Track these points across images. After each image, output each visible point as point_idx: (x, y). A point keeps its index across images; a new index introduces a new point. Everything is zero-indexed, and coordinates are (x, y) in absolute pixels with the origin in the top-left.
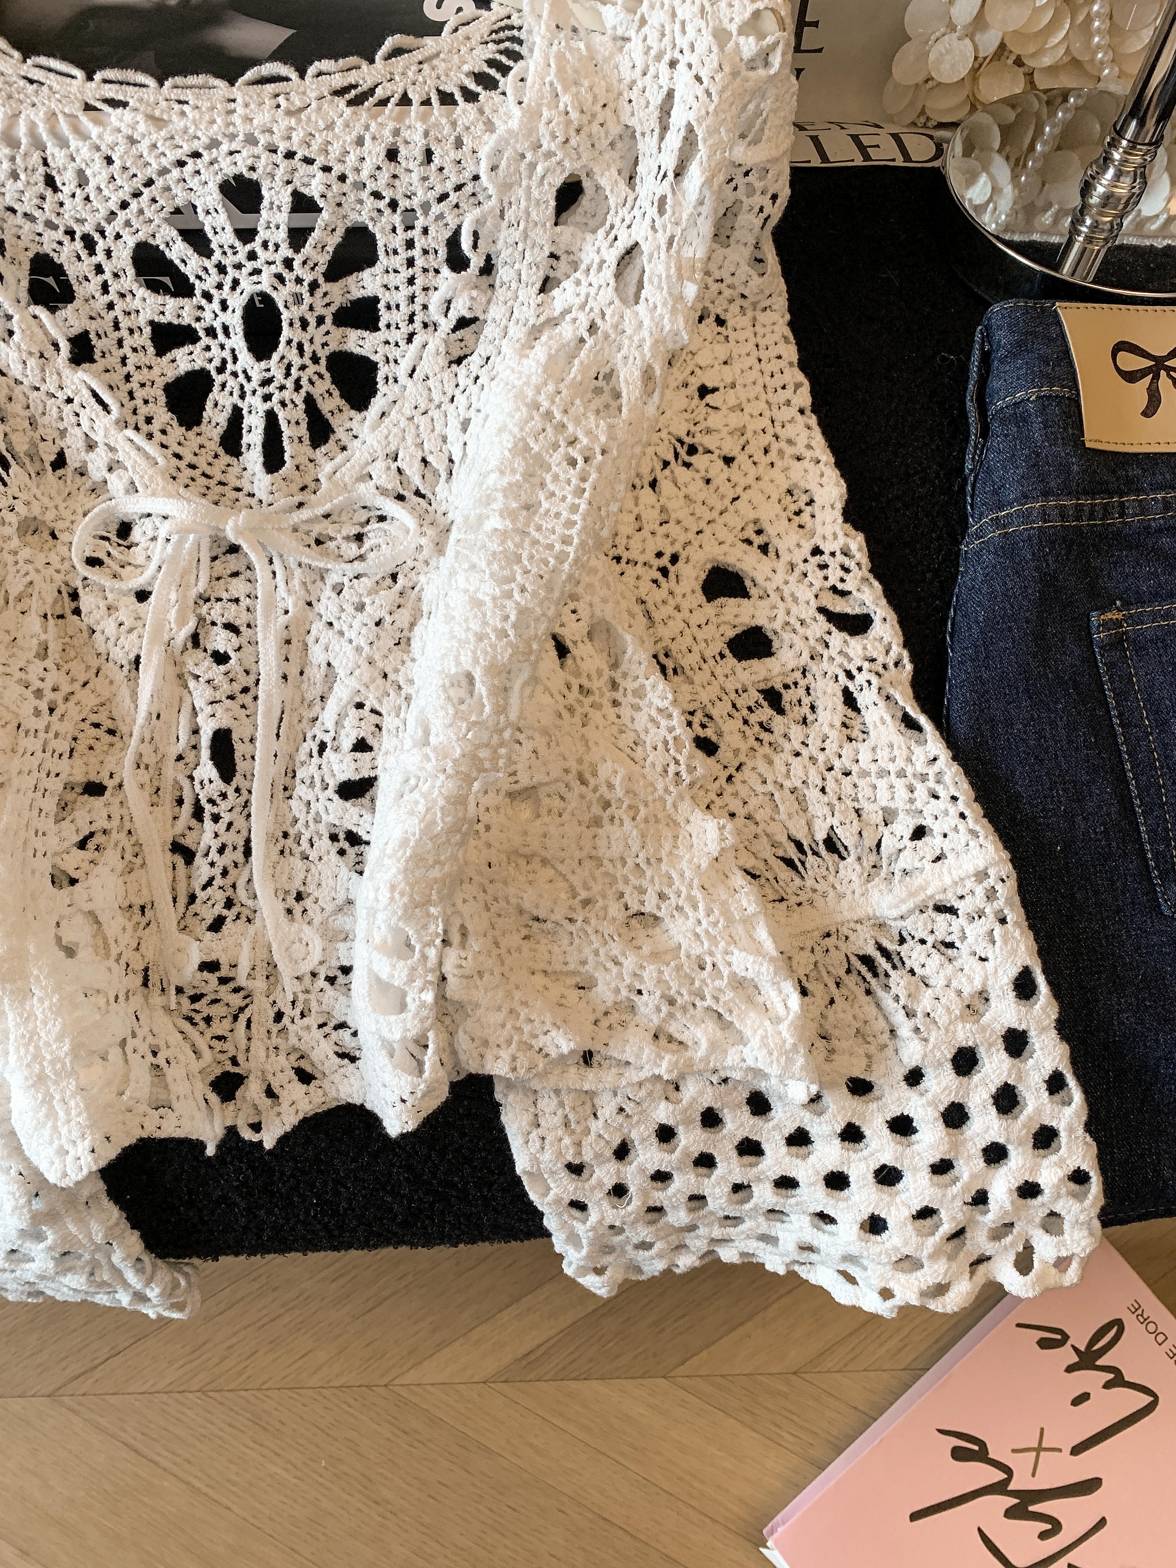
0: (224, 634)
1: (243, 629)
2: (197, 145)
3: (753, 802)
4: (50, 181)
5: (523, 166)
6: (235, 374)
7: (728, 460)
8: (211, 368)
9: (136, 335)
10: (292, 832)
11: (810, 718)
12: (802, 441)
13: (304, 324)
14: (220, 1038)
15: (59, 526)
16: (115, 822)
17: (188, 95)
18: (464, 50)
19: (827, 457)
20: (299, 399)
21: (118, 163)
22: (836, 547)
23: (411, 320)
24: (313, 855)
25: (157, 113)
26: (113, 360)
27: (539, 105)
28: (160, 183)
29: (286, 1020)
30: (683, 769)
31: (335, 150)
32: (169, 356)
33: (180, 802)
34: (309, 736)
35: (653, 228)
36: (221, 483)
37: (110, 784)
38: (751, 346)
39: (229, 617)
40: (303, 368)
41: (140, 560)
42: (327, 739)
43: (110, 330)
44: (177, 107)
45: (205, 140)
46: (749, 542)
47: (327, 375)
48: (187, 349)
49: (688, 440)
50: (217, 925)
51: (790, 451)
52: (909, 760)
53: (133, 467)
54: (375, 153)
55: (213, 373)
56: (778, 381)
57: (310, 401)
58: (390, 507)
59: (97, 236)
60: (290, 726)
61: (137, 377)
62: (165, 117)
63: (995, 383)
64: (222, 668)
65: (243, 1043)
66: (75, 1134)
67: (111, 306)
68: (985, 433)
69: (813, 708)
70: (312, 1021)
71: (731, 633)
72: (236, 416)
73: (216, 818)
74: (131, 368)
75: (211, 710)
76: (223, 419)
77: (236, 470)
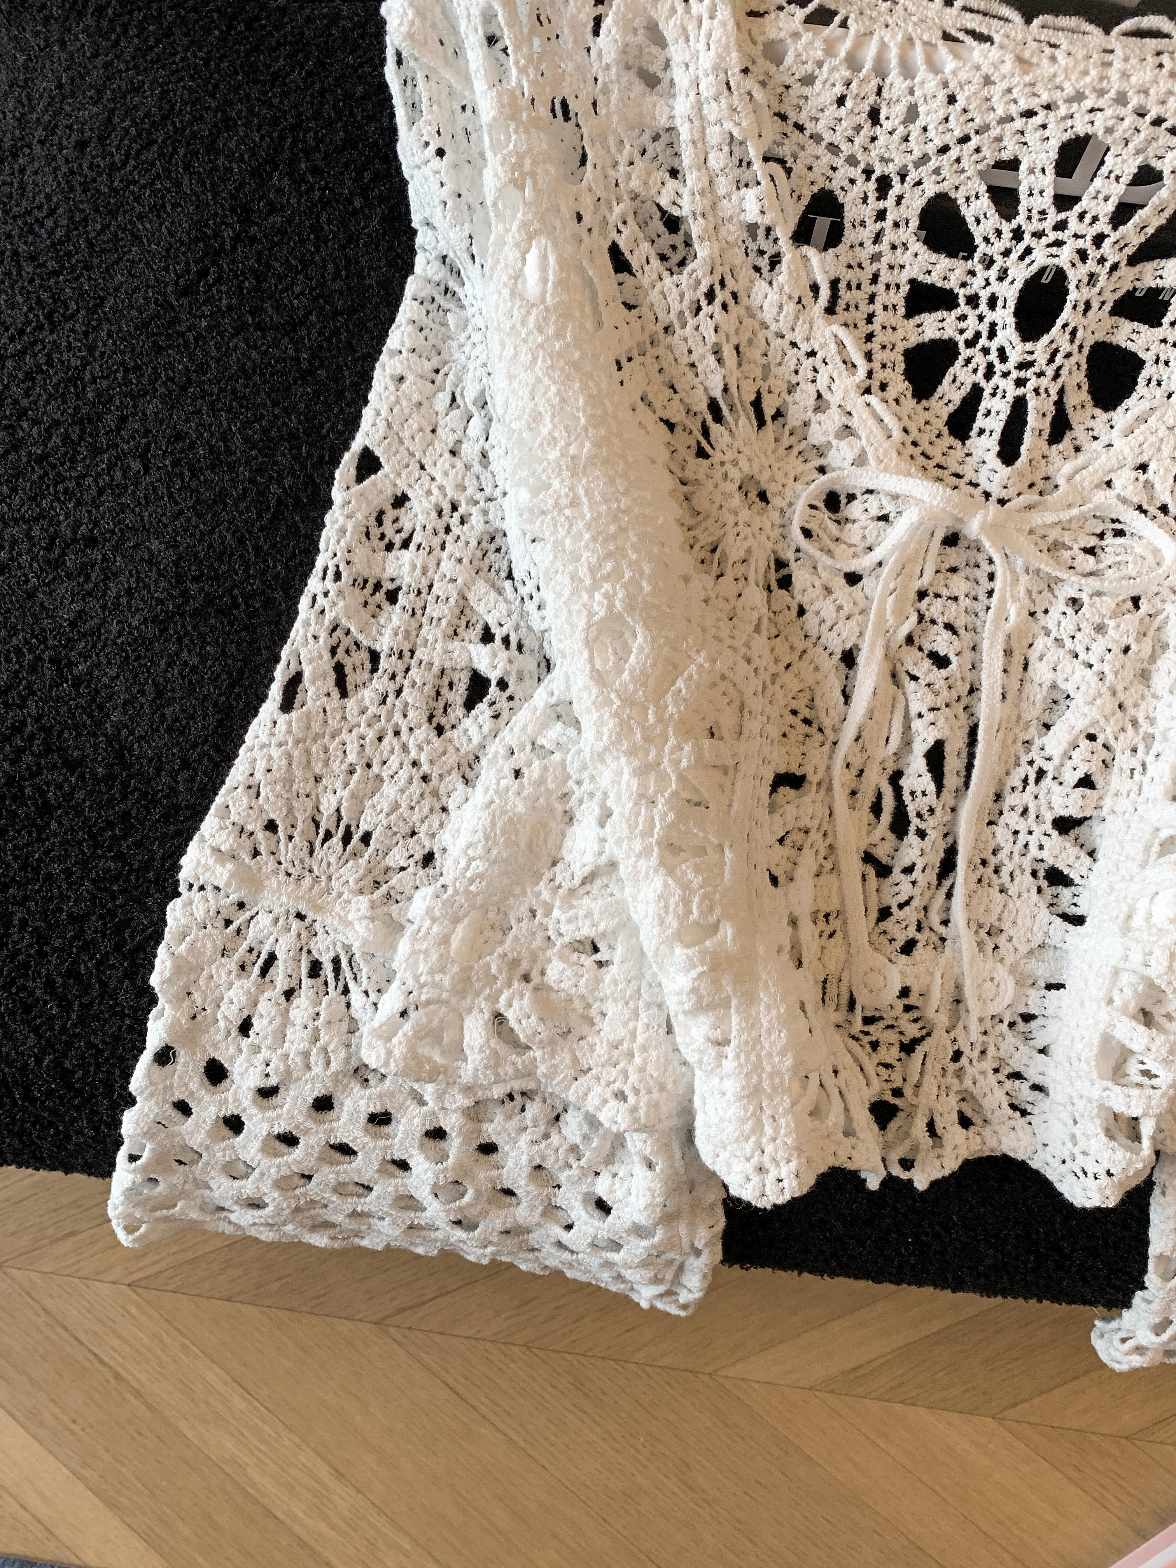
0: (947, 635)
1: (962, 631)
2: (1055, 97)
4: (874, 116)
8: (961, 340)
9: (892, 291)
10: (993, 861)
13: (1087, 308)
14: (887, 1066)
15: (771, 489)
16: (816, 823)
17: (1060, 38)
20: (1053, 389)
21: (960, 104)
24: (1012, 889)
25: (1027, 55)
26: (860, 317)
28: (994, 131)
29: (964, 1060)
32: (917, 319)
33: (877, 809)
34: (1024, 759)
36: (939, 466)
37: (813, 778)
39: (949, 617)
40: (1068, 355)
41: (856, 539)
42: (1048, 767)
43: (865, 284)
44: (1048, 50)
45: (1069, 91)
47: (1084, 366)
48: (939, 315)
50: (908, 947)
53: (868, 437)
55: (961, 346)
58: (1133, 521)
59: (896, 180)
61: (879, 338)
62: (1034, 60)
64: (944, 672)
65: (913, 1078)
66: (780, 1155)
67: (876, 258)
70: (988, 1065)
72: (974, 397)
73: (921, 834)
74: (876, 326)
75: (930, 717)
76: (957, 397)
77: (959, 452)
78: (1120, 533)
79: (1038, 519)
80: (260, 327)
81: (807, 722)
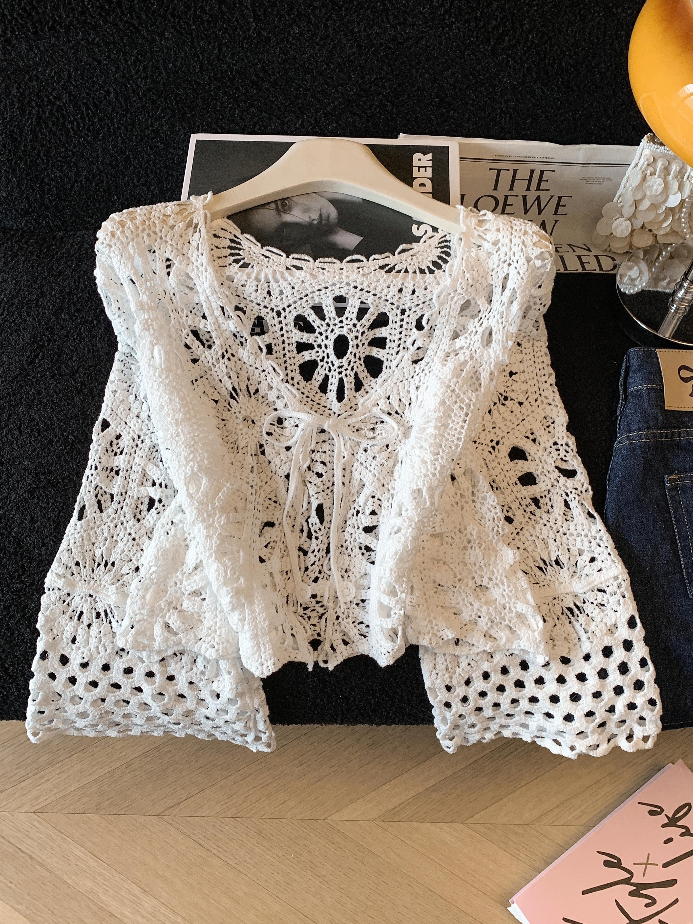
0: (322, 466)
1: (328, 464)
2: (327, 285)
3: (527, 543)
4: (269, 293)
5: (449, 298)
6: (327, 363)
7: (521, 404)
8: (318, 360)
9: (291, 346)
10: (345, 545)
11: (551, 511)
12: (551, 398)
13: (358, 346)
14: (314, 625)
15: (255, 419)
16: (279, 538)
17: (325, 266)
18: (428, 251)
19: (561, 405)
20: (352, 374)
21: (296, 289)
22: (563, 442)
23: (399, 346)
24: (352, 555)
25: (315, 273)
26: (280, 355)
27: (458, 277)
28: (310, 296)
29: (340, 619)
30: (500, 529)
31: (379, 289)
32: (302, 354)
33: (302, 531)
34: (352, 507)
35: (498, 322)
36: (318, 404)
37: (277, 523)
38: (531, 356)
39: (322, 459)
40: (355, 362)
41: (288, 434)
42: (360, 509)
43: (281, 344)
44: (321, 271)
45: (330, 283)
46: (528, 437)
47: (363, 364)
48: (309, 351)
49: (504, 394)
50: (316, 580)
51: (546, 401)
52: (589, 530)
53: (287, 397)
54: (394, 290)
56: (542, 372)
57: (356, 374)
58: (386, 418)
59: (282, 312)
60: (345, 503)
61: (289, 362)
62: (317, 274)
63: (630, 381)
64: (321, 479)
65: (323, 628)
67: (282, 335)
68: (626, 399)
69: (552, 506)
70: (350, 620)
71: (520, 474)
72: (326, 378)
73: (317, 538)
74: (287, 358)
75: (316, 496)
76: (321, 379)
77: (324, 399)
78: (382, 422)
79: (351, 421)
80: (61, 375)
81: (275, 502)
